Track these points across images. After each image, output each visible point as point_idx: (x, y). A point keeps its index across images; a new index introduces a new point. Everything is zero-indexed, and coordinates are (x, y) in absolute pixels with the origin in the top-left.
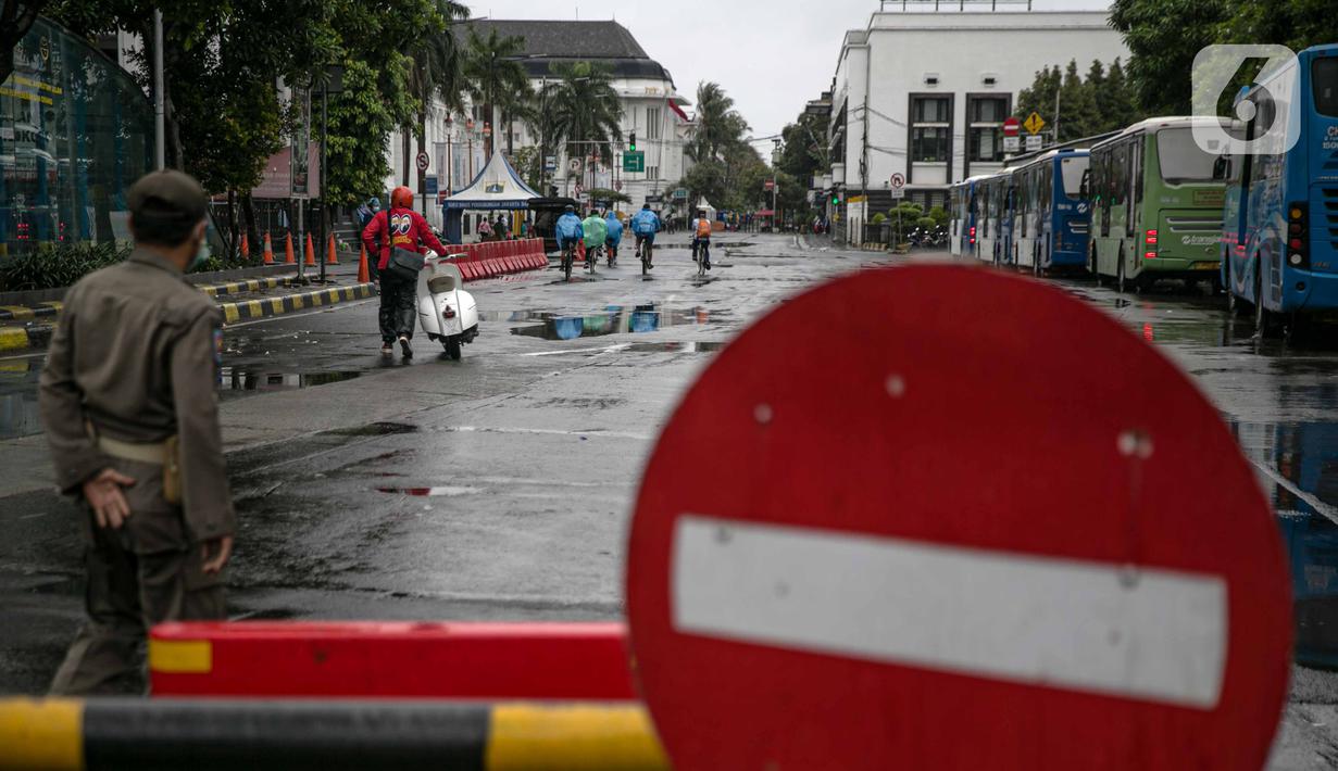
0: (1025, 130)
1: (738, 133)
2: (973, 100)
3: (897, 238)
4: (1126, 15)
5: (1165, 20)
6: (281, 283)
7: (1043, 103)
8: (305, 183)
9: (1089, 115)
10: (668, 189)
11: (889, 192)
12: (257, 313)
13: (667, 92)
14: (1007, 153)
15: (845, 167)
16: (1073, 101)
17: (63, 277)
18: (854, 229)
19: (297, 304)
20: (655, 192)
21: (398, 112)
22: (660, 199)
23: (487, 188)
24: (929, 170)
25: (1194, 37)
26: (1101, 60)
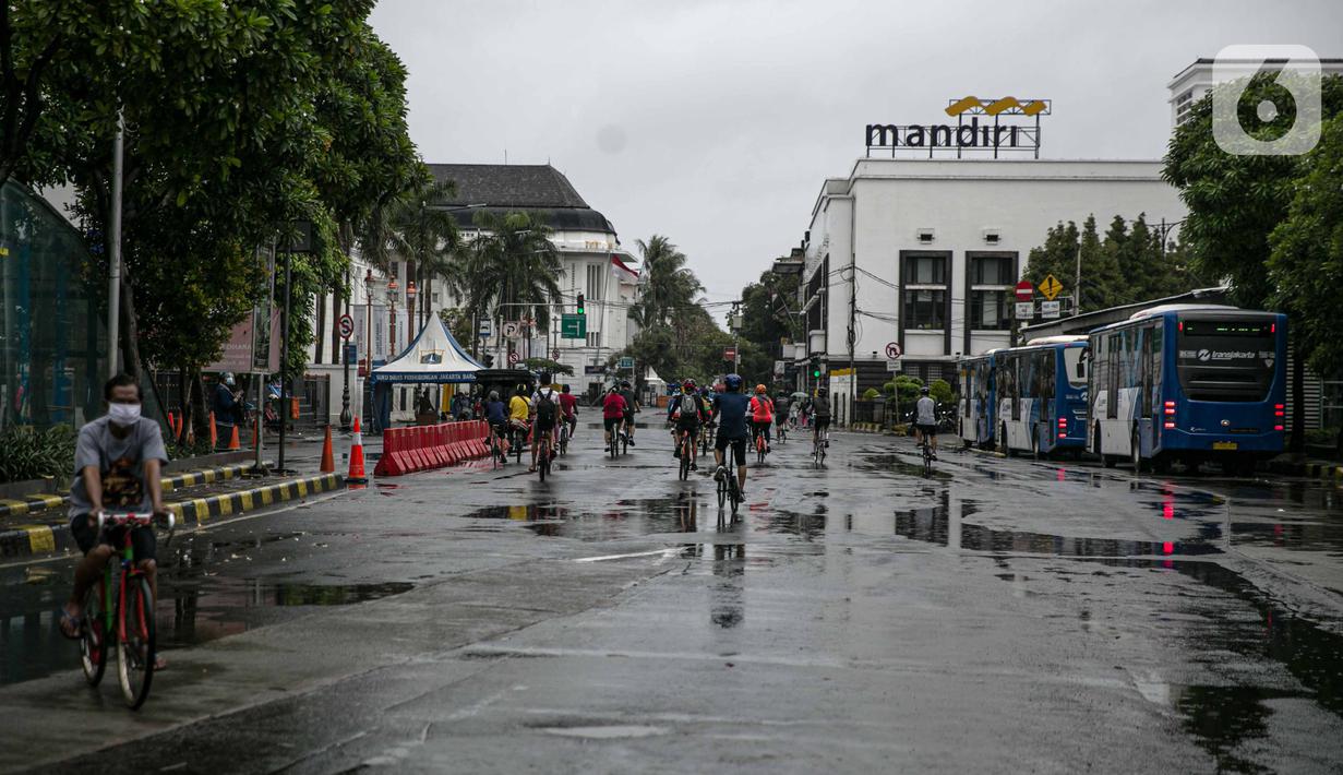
0: (1040, 294)
1: (691, 293)
2: (974, 259)
3: (894, 418)
4: (1184, 166)
5: (1229, 173)
6: (237, 473)
7: (1058, 264)
8: (266, 356)
9: (1112, 278)
10: (612, 359)
11: (884, 364)
12: (226, 508)
13: (610, 247)
14: (1023, 320)
15: (826, 335)
16: (1092, 263)
17: (11, 469)
18: (840, 407)
19: (266, 499)
20: (596, 361)
21: (325, 271)
22: (602, 370)
23: (423, 358)
24: (926, 338)
25: (1264, 194)
26: (1124, 217)
